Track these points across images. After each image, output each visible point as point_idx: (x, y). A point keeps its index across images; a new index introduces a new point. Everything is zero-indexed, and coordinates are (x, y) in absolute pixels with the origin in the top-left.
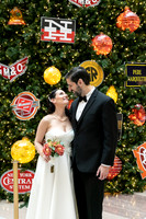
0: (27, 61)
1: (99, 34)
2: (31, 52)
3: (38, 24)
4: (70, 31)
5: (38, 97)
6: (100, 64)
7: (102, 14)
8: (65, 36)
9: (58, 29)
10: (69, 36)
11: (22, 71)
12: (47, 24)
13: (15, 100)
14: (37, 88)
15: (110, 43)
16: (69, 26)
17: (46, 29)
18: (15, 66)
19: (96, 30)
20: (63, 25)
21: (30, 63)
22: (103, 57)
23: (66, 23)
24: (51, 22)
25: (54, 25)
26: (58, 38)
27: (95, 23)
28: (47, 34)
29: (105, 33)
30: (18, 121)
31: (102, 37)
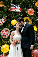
0: (6, 18)
1: (29, 9)
2: (7, 15)
3: (9, 6)
4: (20, 8)
5: (10, 30)
6: (30, 18)
7: (30, 2)
8: (18, 9)
9: (16, 7)
10: (19, 9)
11: (4, 22)
12: (12, 6)
13: (2, 31)
14: (9, 27)
15: (33, 11)
16: (19, 6)
17: (12, 7)
18: (2, 20)
19: (28, 7)
20: (17, 6)
21: (6, 19)
22: (31, 16)
23: (18, 5)
24: (13, 5)
25: (14, 6)
26: (16, 10)
27: (28, 5)
28: (12, 9)
29: (31, 8)
30: (3, 38)
31: (30, 9)
